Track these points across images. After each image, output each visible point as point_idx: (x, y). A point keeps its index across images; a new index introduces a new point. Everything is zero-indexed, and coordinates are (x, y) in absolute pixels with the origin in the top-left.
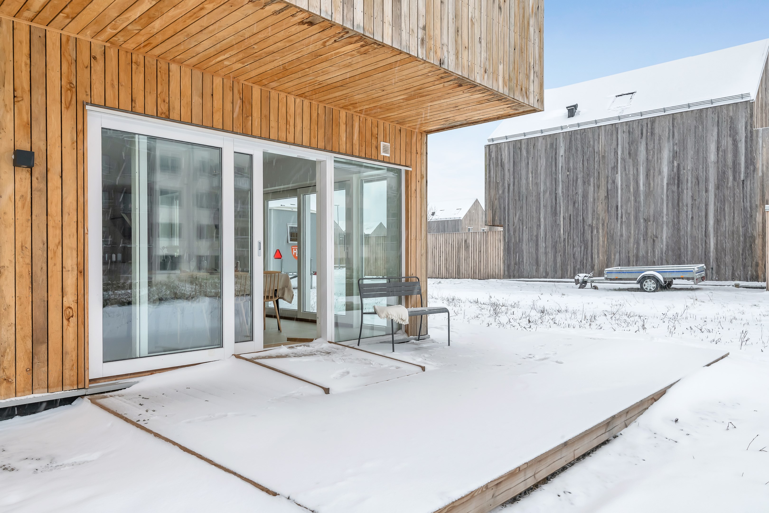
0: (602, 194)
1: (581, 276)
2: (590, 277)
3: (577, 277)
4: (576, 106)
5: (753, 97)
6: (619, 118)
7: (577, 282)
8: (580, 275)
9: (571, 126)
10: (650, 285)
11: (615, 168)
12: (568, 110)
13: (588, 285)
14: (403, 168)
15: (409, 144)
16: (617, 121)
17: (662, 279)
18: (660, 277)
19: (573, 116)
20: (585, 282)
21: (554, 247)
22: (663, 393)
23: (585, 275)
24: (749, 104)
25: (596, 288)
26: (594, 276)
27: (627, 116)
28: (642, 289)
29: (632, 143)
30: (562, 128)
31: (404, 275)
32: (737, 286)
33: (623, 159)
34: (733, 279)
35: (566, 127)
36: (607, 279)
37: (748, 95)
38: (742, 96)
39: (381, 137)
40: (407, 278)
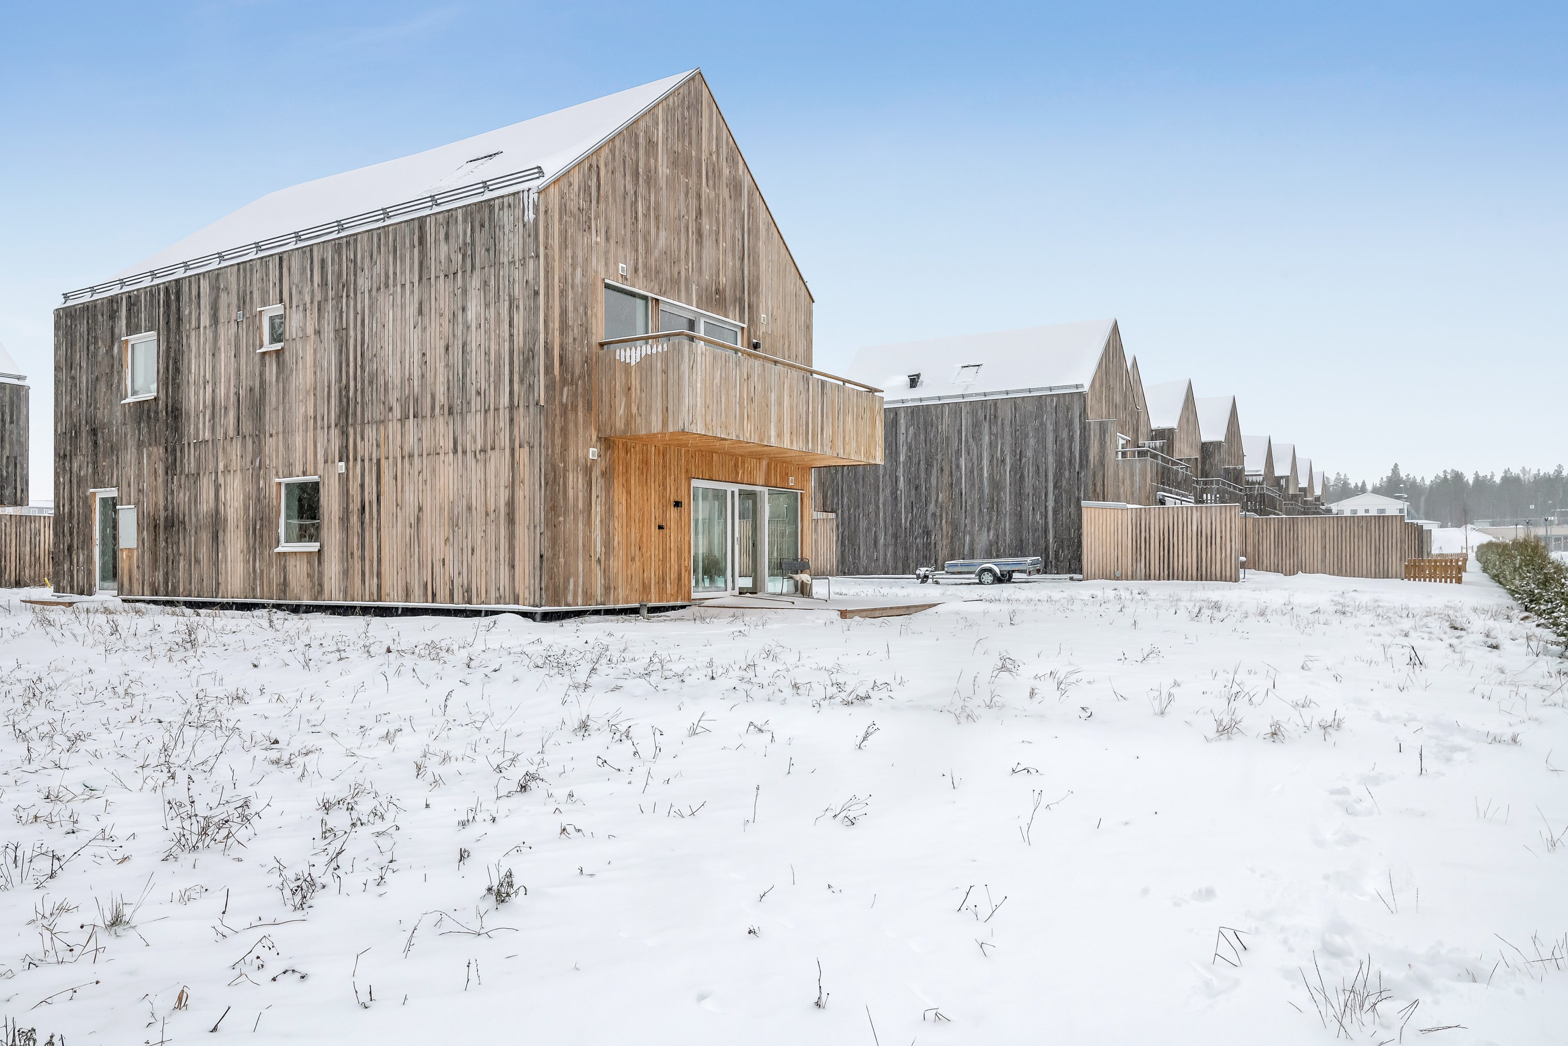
0: (946, 479)
1: (922, 571)
2: (932, 571)
3: (918, 572)
4: (918, 376)
5: (1086, 388)
6: (963, 396)
7: (918, 577)
8: (921, 569)
9: (913, 400)
10: (988, 577)
11: (958, 452)
12: (911, 379)
13: (930, 580)
14: (799, 492)
15: (803, 476)
16: (961, 400)
17: (998, 572)
18: (997, 570)
19: (914, 387)
20: (926, 577)
21: (895, 536)
22: (935, 605)
23: (926, 569)
24: (1082, 396)
25: (937, 583)
26: (936, 570)
27: (971, 395)
28: (981, 583)
29: (976, 425)
30: (903, 401)
31: (799, 557)
32: (1071, 579)
33: (967, 441)
34: (1069, 573)
35: (907, 401)
36: (947, 572)
37: (1082, 386)
38: (1077, 386)
39: (789, 474)
40: (802, 560)
